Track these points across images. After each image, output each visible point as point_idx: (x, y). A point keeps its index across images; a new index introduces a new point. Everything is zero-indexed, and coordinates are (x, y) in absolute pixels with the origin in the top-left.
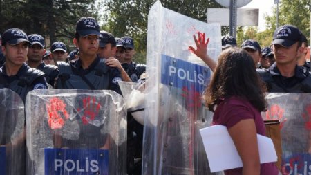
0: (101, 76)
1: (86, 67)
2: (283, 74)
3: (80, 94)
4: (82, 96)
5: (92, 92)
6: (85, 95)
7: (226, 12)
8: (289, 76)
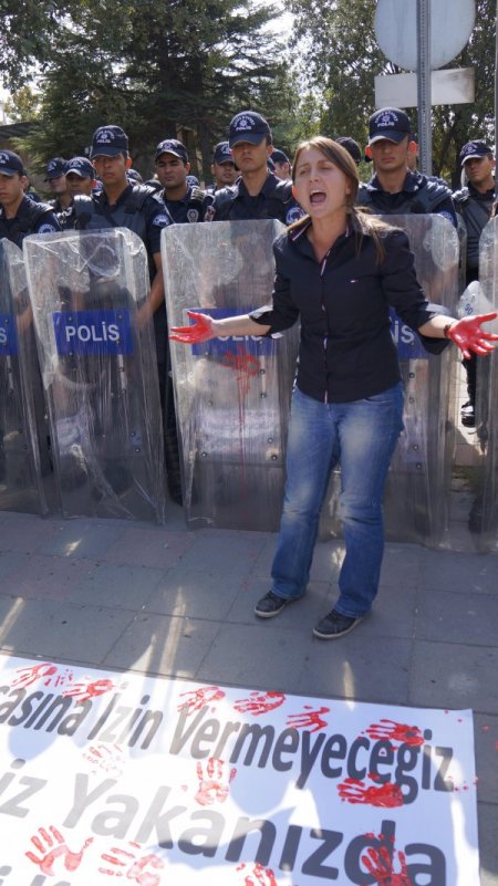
0: (134, 213)
1: (113, 202)
2: (386, 189)
3: (86, 236)
4: (88, 238)
5: (100, 232)
6: (93, 238)
7: (413, 77)
8: (397, 190)
